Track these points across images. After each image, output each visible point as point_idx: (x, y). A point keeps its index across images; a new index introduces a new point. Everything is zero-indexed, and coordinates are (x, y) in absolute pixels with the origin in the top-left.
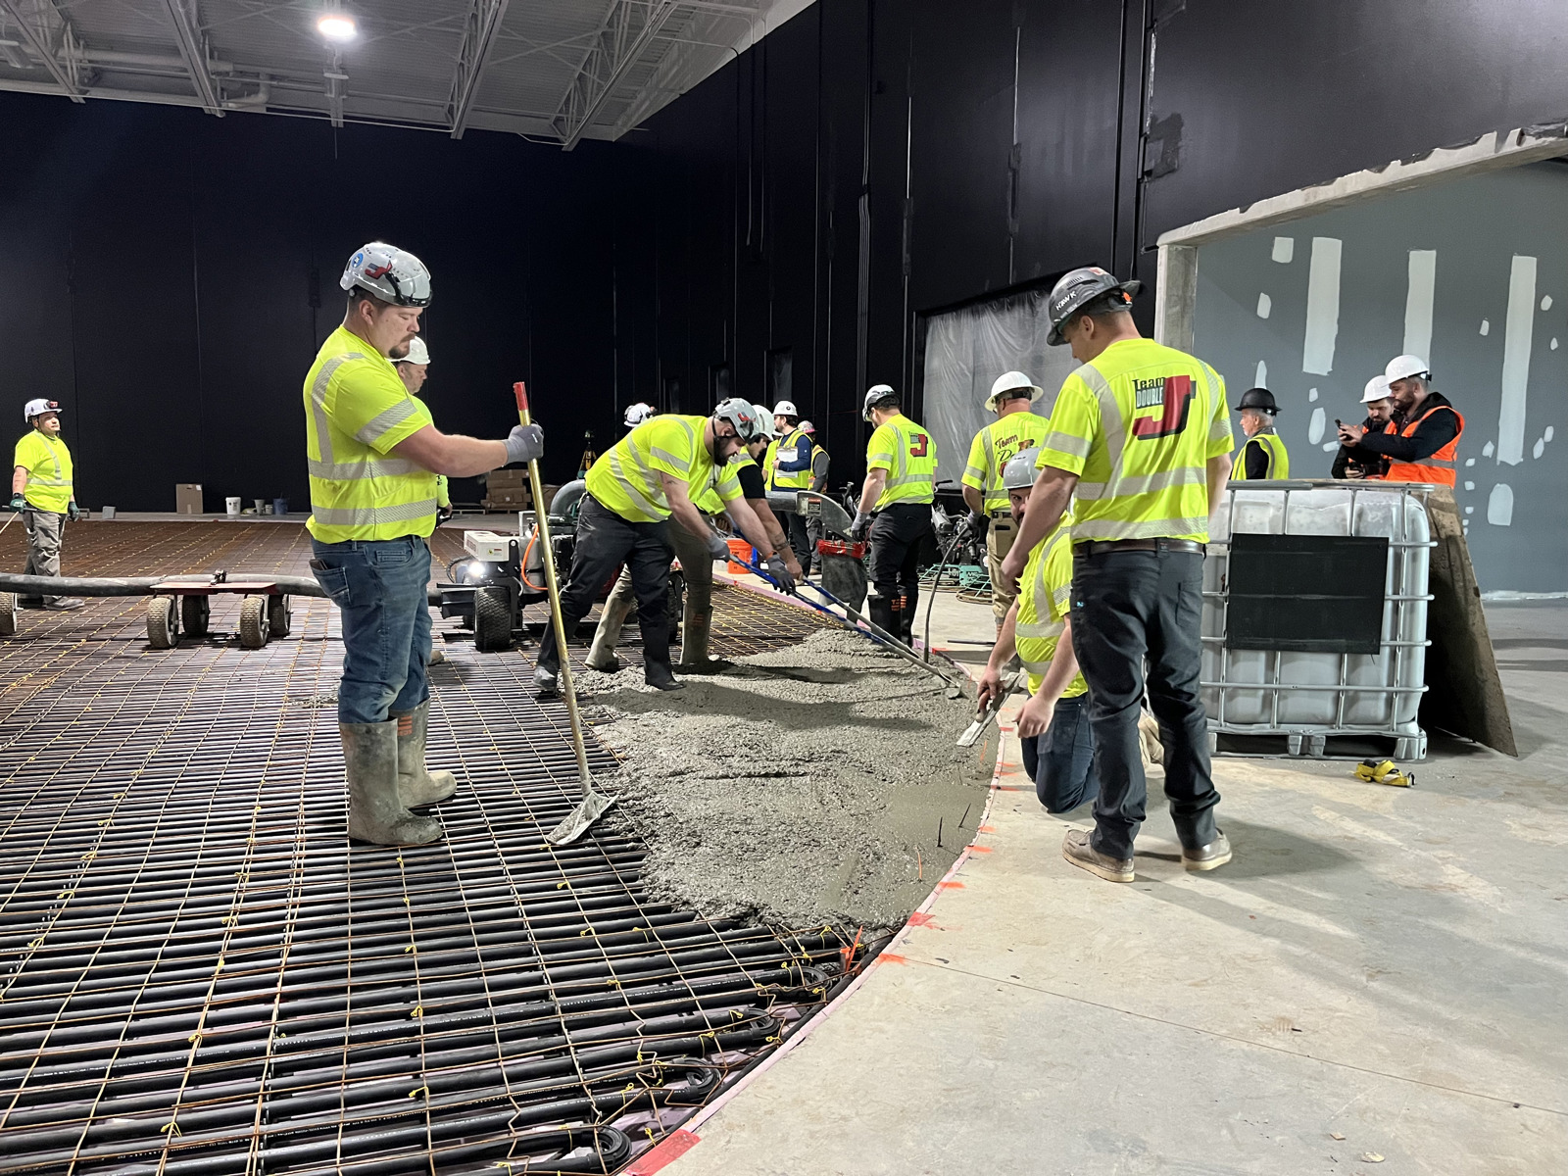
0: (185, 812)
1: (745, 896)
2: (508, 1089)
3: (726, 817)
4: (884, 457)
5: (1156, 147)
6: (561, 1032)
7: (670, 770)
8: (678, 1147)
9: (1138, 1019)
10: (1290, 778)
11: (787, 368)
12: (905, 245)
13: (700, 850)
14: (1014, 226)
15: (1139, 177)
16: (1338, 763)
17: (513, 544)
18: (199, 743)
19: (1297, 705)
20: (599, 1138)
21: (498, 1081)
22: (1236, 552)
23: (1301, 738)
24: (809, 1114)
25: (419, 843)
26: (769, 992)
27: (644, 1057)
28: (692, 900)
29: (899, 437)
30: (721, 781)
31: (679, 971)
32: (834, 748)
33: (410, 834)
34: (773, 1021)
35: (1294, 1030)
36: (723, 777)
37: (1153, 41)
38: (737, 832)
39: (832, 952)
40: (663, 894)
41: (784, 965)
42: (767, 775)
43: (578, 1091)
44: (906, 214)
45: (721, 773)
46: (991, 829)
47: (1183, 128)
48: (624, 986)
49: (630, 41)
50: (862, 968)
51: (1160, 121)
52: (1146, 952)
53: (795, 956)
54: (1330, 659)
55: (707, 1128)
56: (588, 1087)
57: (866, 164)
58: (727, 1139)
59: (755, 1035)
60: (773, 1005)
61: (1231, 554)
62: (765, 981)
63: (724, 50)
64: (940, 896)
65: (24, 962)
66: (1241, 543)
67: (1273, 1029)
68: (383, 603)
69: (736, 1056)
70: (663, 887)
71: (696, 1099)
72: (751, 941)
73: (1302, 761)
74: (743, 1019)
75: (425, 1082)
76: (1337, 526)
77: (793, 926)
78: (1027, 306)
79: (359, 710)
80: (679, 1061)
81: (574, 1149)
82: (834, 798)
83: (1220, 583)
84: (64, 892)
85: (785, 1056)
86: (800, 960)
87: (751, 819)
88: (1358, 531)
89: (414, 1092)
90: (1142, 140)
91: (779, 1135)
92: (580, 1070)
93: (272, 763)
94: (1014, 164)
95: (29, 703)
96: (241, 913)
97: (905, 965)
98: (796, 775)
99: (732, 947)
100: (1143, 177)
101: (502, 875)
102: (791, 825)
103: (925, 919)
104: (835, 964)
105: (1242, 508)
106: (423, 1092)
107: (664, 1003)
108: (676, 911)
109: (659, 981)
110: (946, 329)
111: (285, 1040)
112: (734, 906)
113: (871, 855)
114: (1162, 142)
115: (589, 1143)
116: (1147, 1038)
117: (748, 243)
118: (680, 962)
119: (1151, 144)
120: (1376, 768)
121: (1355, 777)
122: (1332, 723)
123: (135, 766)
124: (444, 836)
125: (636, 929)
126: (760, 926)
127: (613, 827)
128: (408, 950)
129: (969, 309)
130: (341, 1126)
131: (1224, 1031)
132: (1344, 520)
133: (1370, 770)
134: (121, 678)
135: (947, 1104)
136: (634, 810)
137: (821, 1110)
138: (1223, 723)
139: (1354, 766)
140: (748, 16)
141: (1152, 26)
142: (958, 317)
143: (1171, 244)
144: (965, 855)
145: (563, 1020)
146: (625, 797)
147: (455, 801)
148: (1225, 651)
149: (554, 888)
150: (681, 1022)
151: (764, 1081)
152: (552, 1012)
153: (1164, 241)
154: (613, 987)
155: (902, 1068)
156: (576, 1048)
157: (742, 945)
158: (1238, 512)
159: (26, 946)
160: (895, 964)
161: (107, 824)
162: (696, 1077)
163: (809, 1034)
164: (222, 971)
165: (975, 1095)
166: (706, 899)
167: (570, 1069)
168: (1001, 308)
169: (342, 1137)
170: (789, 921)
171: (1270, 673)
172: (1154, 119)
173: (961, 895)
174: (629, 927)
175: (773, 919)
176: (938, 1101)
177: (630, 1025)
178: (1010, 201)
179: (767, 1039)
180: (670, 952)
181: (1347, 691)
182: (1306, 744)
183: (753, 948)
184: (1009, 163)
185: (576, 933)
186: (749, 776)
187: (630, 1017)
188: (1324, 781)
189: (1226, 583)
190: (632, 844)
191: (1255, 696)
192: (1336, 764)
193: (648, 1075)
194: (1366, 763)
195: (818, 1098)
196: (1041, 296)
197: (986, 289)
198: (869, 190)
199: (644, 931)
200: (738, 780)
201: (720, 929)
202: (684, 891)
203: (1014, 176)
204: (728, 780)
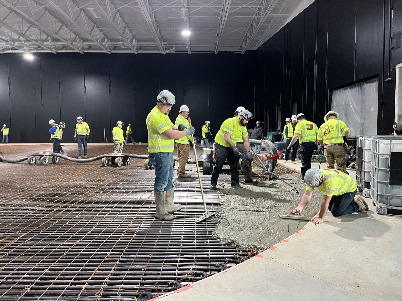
1: (233, 238)
2: (161, 272)
3: (239, 220)
4: (299, 130)
5: (395, 41)
6: (177, 262)
7: (231, 208)
9: (315, 278)
11: (296, 105)
12: (326, 72)
13: (229, 227)
14: (355, 65)
15: (390, 49)
17: (212, 151)
20: (175, 284)
21: (160, 270)
22: (392, 157)
24: (219, 286)
25: (168, 219)
26: (228, 260)
27: (192, 270)
28: (221, 238)
29: (303, 125)
31: (210, 253)
32: (275, 205)
33: (167, 217)
34: (225, 266)
35: (358, 286)
36: (243, 210)
37: (393, 12)
38: (239, 224)
39: (247, 253)
40: (215, 236)
41: (235, 255)
42: (254, 211)
43: (175, 274)
44: (326, 64)
45: (243, 209)
46: (306, 229)
47: (401, 36)
48: (196, 255)
49: (257, 26)
50: (252, 257)
52: (329, 263)
53: (238, 253)
55: (195, 286)
56: (177, 274)
57: (316, 51)
58: (199, 288)
59: (220, 269)
60: (227, 263)
61: (391, 158)
62: (228, 258)
63: (281, 25)
64: (281, 243)
65: (85, 236)
66: (393, 155)
67: (352, 286)
68: (163, 165)
70: (216, 234)
72: (230, 249)
74: (219, 265)
75: (146, 268)
77: (241, 246)
78: (360, 87)
80: (200, 272)
83: (388, 166)
85: (221, 274)
87: (245, 221)
89: (143, 270)
90: (391, 39)
91: (210, 289)
92: (177, 270)
94: (355, 48)
95: (108, 185)
96: (127, 230)
97: (262, 258)
98: (262, 211)
99: (225, 249)
100: (391, 49)
101: (182, 228)
102: (254, 223)
103: (273, 248)
104: (247, 256)
105: (394, 145)
106: (145, 270)
107: (203, 259)
108: (217, 240)
110: (337, 93)
112: (229, 240)
114: (396, 39)
116: (315, 283)
117: (286, 73)
118: (211, 251)
119: (393, 40)
124: (174, 218)
126: (234, 245)
127: (212, 220)
128: (155, 241)
129: (343, 88)
130: (126, 274)
136: (219, 216)
137: (223, 286)
138: (389, 206)
140: (287, 16)
141: (392, 8)
142: (340, 90)
143: (400, 68)
144: (294, 234)
145: (179, 260)
146: (218, 213)
147: (180, 211)
148: (389, 185)
149: (192, 232)
153: (398, 67)
154: (194, 255)
155: (247, 280)
156: (179, 266)
157: (227, 249)
158: (393, 146)
159: (87, 232)
160: (260, 258)
161: (111, 210)
162: (202, 276)
163: (229, 270)
164: (119, 241)
165: (261, 289)
166: (224, 238)
167: (175, 270)
168: (352, 88)
172: (394, 33)
173: (287, 244)
174: (204, 242)
175: (237, 244)
176: (251, 289)
178: (354, 58)
180: (210, 249)
184: (354, 48)
185: (192, 242)
186: (250, 211)
187: (193, 261)
189: (389, 166)
190: (214, 224)
191: (400, 199)
193: (191, 274)
195: (223, 283)
196: (363, 84)
197: (348, 82)
198: (317, 58)
199: (207, 244)
200: (247, 212)
201: (224, 245)
202: (219, 236)
203: (355, 51)
204: (244, 211)
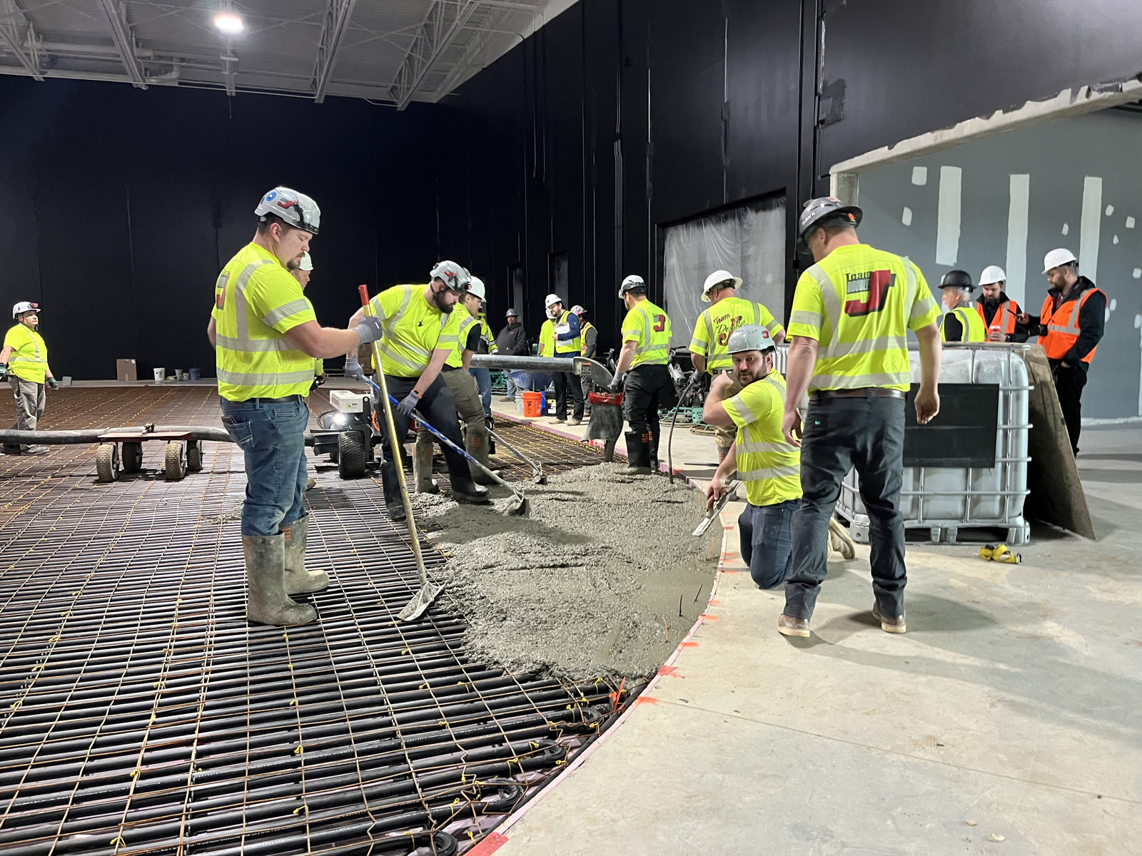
0: (125, 604)
1: (540, 657)
2: (366, 807)
3: (525, 598)
4: (635, 332)
5: (827, 103)
6: (406, 762)
7: (484, 564)
8: (493, 845)
9: (825, 740)
10: (933, 559)
11: (564, 266)
12: (648, 176)
13: (506, 623)
14: (726, 161)
15: (816, 124)
16: (967, 547)
17: (366, 400)
18: (136, 552)
19: (937, 506)
20: (434, 840)
21: (359, 800)
23: (940, 530)
24: (588, 818)
25: (299, 623)
26: (558, 727)
27: (467, 778)
28: (501, 661)
29: (646, 317)
30: (521, 571)
31: (491, 713)
32: (603, 545)
33: (292, 617)
34: (561, 749)
35: (938, 745)
36: (522, 569)
37: (823, 26)
38: (533, 609)
39: (603, 696)
40: (479, 656)
41: (569, 707)
42: (554, 566)
43: (418, 806)
44: (648, 154)
45: (520, 565)
46: (718, 602)
47: (846, 89)
48: (452, 726)
49: (445, 30)
50: (626, 708)
51: (829, 84)
52: (831, 690)
53: (576, 700)
54: (959, 472)
55: (514, 831)
56: (426, 802)
57: (619, 118)
58: (528, 838)
59: (548, 759)
60: (561, 736)
62: (555, 720)
63: (513, 38)
64: (681, 653)
65: (8, 719)
67: (923, 745)
68: (278, 447)
69: (534, 775)
70: (479, 651)
71: (505, 809)
72: (544, 690)
73: (941, 546)
74: (539, 748)
75: (305, 802)
76: (962, 376)
77: (575, 678)
78: (737, 220)
79: (257, 526)
80: (492, 781)
81: (416, 848)
82: (603, 582)
84: (37, 666)
85: (570, 775)
86: (580, 703)
87: (543, 599)
88: (977, 379)
89: (297, 810)
90: (817, 98)
91: (567, 834)
92: (419, 790)
93: (190, 566)
94: (726, 118)
95: (10, 525)
96: (168, 679)
97: (657, 705)
98: (576, 565)
99: (530, 694)
100: (818, 125)
101: (361, 645)
102: (572, 603)
103: (670, 671)
104: (606, 705)
106: (304, 810)
107: (481, 737)
108: (489, 669)
109: (478, 722)
110: (679, 236)
111: (202, 773)
112: (531, 664)
113: (631, 624)
114: (831, 99)
115: (427, 844)
116: (833, 753)
117: (534, 175)
118: (493, 707)
119: (824, 101)
120: (994, 550)
121: (979, 558)
122: (962, 518)
123: (88, 571)
125: (460, 683)
126: (551, 678)
127: (442, 608)
128: (291, 703)
129: (696, 222)
130: (243, 837)
131: (888, 748)
132: (967, 372)
133: (989, 552)
134: (77, 505)
135: (688, 808)
136: (457, 594)
137: (597, 814)
139: (979, 549)
140: (531, 11)
141: (822, 16)
142: (687, 228)
143: (840, 173)
144: (698, 622)
145: (406, 753)
146: (450, 585)
149: (399, 654)
150: (494, 751)
151: (556, 794)
152: (399, 747)
153: (834, 170)
154: (443, 727)
155: (655, 781)
156: (417, 773)
157: (538, 693)
159: (9, 707)
160: (650, 706)
161: (68, 614)
162: (505, 792)
163: (587, 759)
164: (154, 723)
165: (708, 800)
166: (511, 660)
167: (412, 789)
168: (718, 221)
169: (245, 844)
170: (572, 674)
171: (916, 483)
172: (825, 83)
173: (696, 652)
174: (455, 682)
175: (561, 674)
176: (682, 806)
177: (456, 754)
178: (722, 143)
179: (557, 762)
180: (485, 699)
181: (972, 495)
182: (943, 534)
183: (545, 695)
184: (722, 116)
185: (416, 688)
186: (542, 567)
187: (456, 749)
188: (957, 561)
190: (456, 620)
191: (907, 500)
192: (965, 548)
193: (470, 792)
194: (987, 547)
195: (594, 806)
196: (746, 210)
197: (707, 207)
198: (620, 137)
199: (466, 684)
200: (533, 570)
201: (521, 681)
202: (494, 654)
203: (726, 125)
204: (526, 570)
